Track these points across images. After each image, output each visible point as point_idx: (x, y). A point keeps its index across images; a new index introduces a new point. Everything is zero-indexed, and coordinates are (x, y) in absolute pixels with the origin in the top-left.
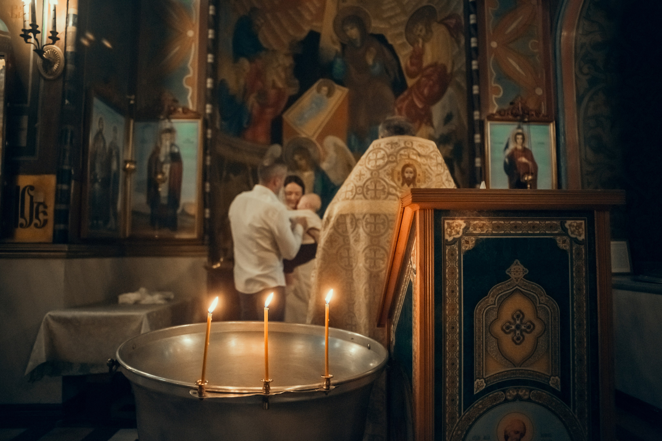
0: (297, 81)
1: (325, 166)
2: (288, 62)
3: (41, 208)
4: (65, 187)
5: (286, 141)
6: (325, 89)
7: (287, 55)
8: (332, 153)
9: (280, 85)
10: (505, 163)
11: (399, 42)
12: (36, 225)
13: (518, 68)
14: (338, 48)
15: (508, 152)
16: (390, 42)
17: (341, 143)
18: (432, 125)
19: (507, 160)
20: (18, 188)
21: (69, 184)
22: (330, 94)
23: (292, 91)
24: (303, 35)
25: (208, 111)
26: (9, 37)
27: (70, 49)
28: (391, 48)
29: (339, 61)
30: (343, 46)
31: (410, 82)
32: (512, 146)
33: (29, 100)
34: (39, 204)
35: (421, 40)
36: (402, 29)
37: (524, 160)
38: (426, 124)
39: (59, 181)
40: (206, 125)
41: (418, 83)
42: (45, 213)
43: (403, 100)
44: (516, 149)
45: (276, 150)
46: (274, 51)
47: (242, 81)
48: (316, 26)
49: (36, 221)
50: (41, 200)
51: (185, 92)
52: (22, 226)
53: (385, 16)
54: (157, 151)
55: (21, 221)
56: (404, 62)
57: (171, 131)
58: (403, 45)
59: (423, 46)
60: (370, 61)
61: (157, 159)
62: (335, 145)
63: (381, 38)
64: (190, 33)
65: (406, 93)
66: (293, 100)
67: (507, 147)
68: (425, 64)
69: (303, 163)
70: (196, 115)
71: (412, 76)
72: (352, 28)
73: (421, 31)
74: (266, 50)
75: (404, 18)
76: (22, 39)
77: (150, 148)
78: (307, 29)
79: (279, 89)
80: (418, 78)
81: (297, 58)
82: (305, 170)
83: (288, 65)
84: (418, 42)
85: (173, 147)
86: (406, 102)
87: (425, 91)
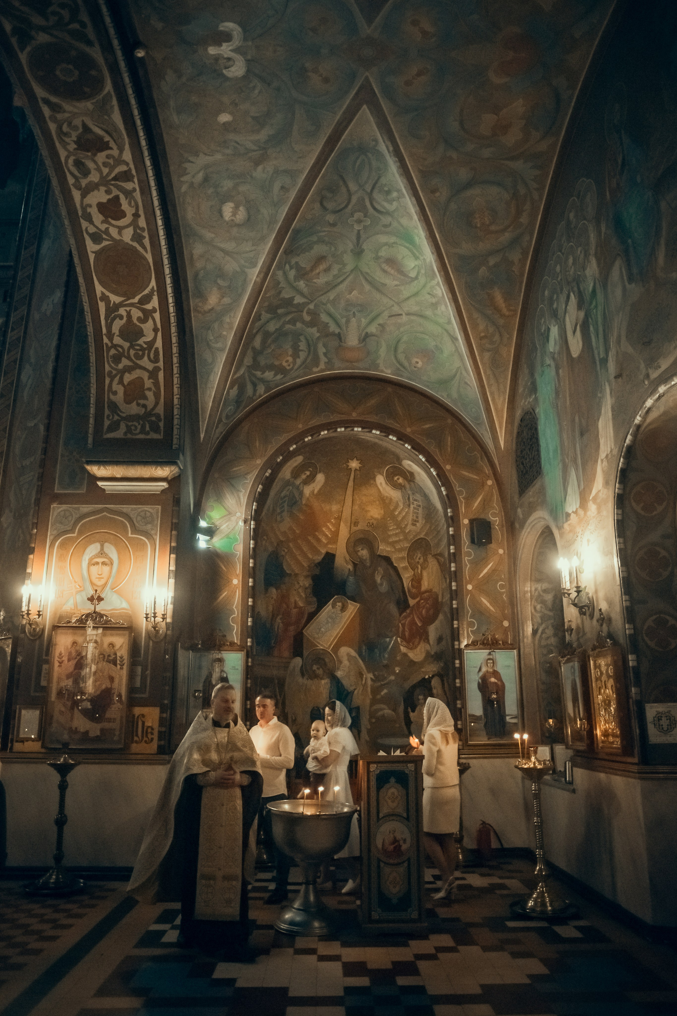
0: (315, 599)
1: (339, 674)
2: (307, 583)
3: (149, 730)
4: (165, 715)
5: (306, 653)
6: (339, 604)
7: (306, 577)
8: (346, 662)
9: (301, 604)
10: (479, 683)
11: (402, 565)
12: (146, 742)
13: (488, 605)
14: (350, 567)
15: (481, 674)
16: (395, 565)
17: (353, 653)
18: (428, 642)
19: (480, 681)
20: (134, 716)
21: (167, 714)
22: (343, 609)
23: (312, 609)
24: (319, 558)
25: (249, 644)
27: (169, 620)
28: (395, 569)
29: (351, 579)
30: (355, 565)
31: (412, 602)
32: (484, 669)
33: (142, 655)
34: (149, 727)
35: (419, 567)
36: (404, 554)
37: (493, 680)
38: (424, 641)
39: (162, 712)
40: (248, 656)
41: (418, 603)
42: (152, 734)
43: (405, 617)
44: (487, 671)
45: (298, 661)
46: (296, 575)
47: (271, 608)
48: (331, 548)
49: (145, 739)
50: (150, 725)
51: (231, 629)
52: (137, 742)
53: (391, 540)
54: (210, 675)
55: (136, 738)
56: (407, 583)
57: (221, 660)
58: (405, 568)
59: (421, 572)
60: (378, 579)
62: (348, 655)
63: (387, 559)
64: (235, 582)
65: (408, 611)
66: (312, 616)
67: (480, 670)
68: (423, 589)
69: (320, 672)
70: (241, 648)
71: (413, 598)
72: (362, 550)
73: (419, 559)
74: (290, 575)
75: (407, 545)
76: (145, 619)
77: (204, 673)
78: (323, 551)
79: (300, 608)
80: (418, 599)
81: (315, 578)
82: (322, 679)
83: (307, 585)
84: (418, 568)
85: (223, 673)
86: (409, 619)
87: (424, 612)
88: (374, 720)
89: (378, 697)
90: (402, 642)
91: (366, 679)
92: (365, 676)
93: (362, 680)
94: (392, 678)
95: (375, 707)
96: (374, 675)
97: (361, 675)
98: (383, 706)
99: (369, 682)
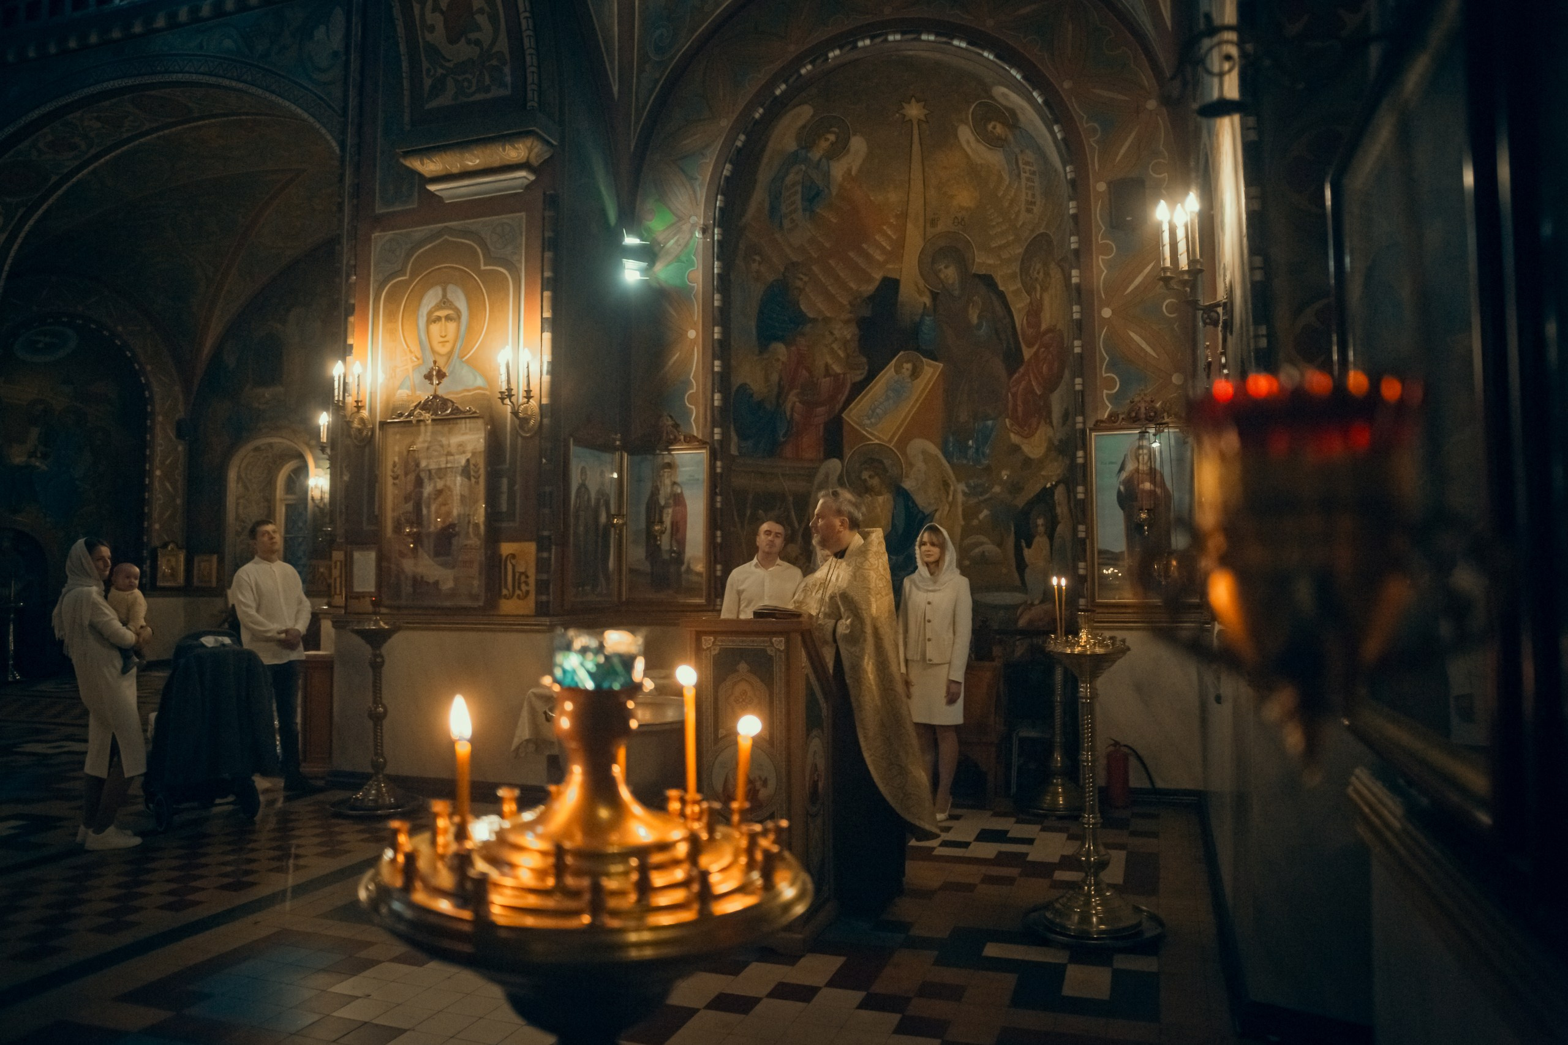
0: (864, 360)
1: (908, 485)
2: (849, 332)
3: (523, 578)
4: (545, 555)
5: (848, 454)
6: (908, 366)
7: (847, 322)
8: (920, 465)
9: (837, 369)
10: (1119, 492)
11: (1013, 288)
12: (519, 597)
13: (1144, 345)
14: (927, 300)
15: (1124, 475)
16: (1001, 288)
17: (933, 449)
18: (1051, 423)
19: (1122, 488)
20: (501, 556)
21: (550, 551)
22: (915, 374)
23: (858, 376)
24: (869, 289)
25: (717, 437)
26: (488, 393)
27: (545, 401)
28: (1001, 296)
29: (928, 320)
30: (935, 296)
31: (1027, 353)
32: (1130, 467)
33: (508, 462)
34: (522, 573)
35: (1038, 287)
36: (1016, 267)
37: (1147, 486)
38: (1045, 422)
39: (540, 549)
40: (713, 456)
41: (1036, 354)
42: (527, 584)
43: (1017, 382)
44: (1137, 470)
45: (834, 465)
46: (827, 320)
47: (775, 377)
48: (891, 270)
49: (518, 592)
50: (522, 570)
51: (687, 413)
52: (505, 597)
53: (993, 245)
54: (655, 493)
55: (505, 592)
56: (1019, 320)
57: (670, 466)
58: (1016, 293)
59: (1041, 297)
60: (975, 320)
61: (657, 502)
62: (924, 452)
63: (988, 281)
64: (692, 334)
65: (1022, 370)
66: (859, 388)
67: (1122, 468)
68: (1044, 327)
69: (875, 482)
70: (702, 444)
71: (1030, 345)
72: (946, 267)
73: (1038, 273)
74: (814, 321)
75: (1019, 250)
76: (500, 401)
77: (648, 487)
78: (878, 276)
79: (837, 376)
80: (1036, 347)
81: (864, 324)
82: (880, 494)
83: (849, 337)
84: (1035, 288)
85: (676, 487)
86: (1023, 383)
87: (1045, 369)
88: (967, 563)
89: (975, 522)
90: (1012, 425)
91: (955, 491)
92: (952, 488)
93: (948, 494)
94: (997, 489)
95: (967, 542)
96: (968, 486)
97: (946, 485)
98: (983, 539)
99: (960, 498)
